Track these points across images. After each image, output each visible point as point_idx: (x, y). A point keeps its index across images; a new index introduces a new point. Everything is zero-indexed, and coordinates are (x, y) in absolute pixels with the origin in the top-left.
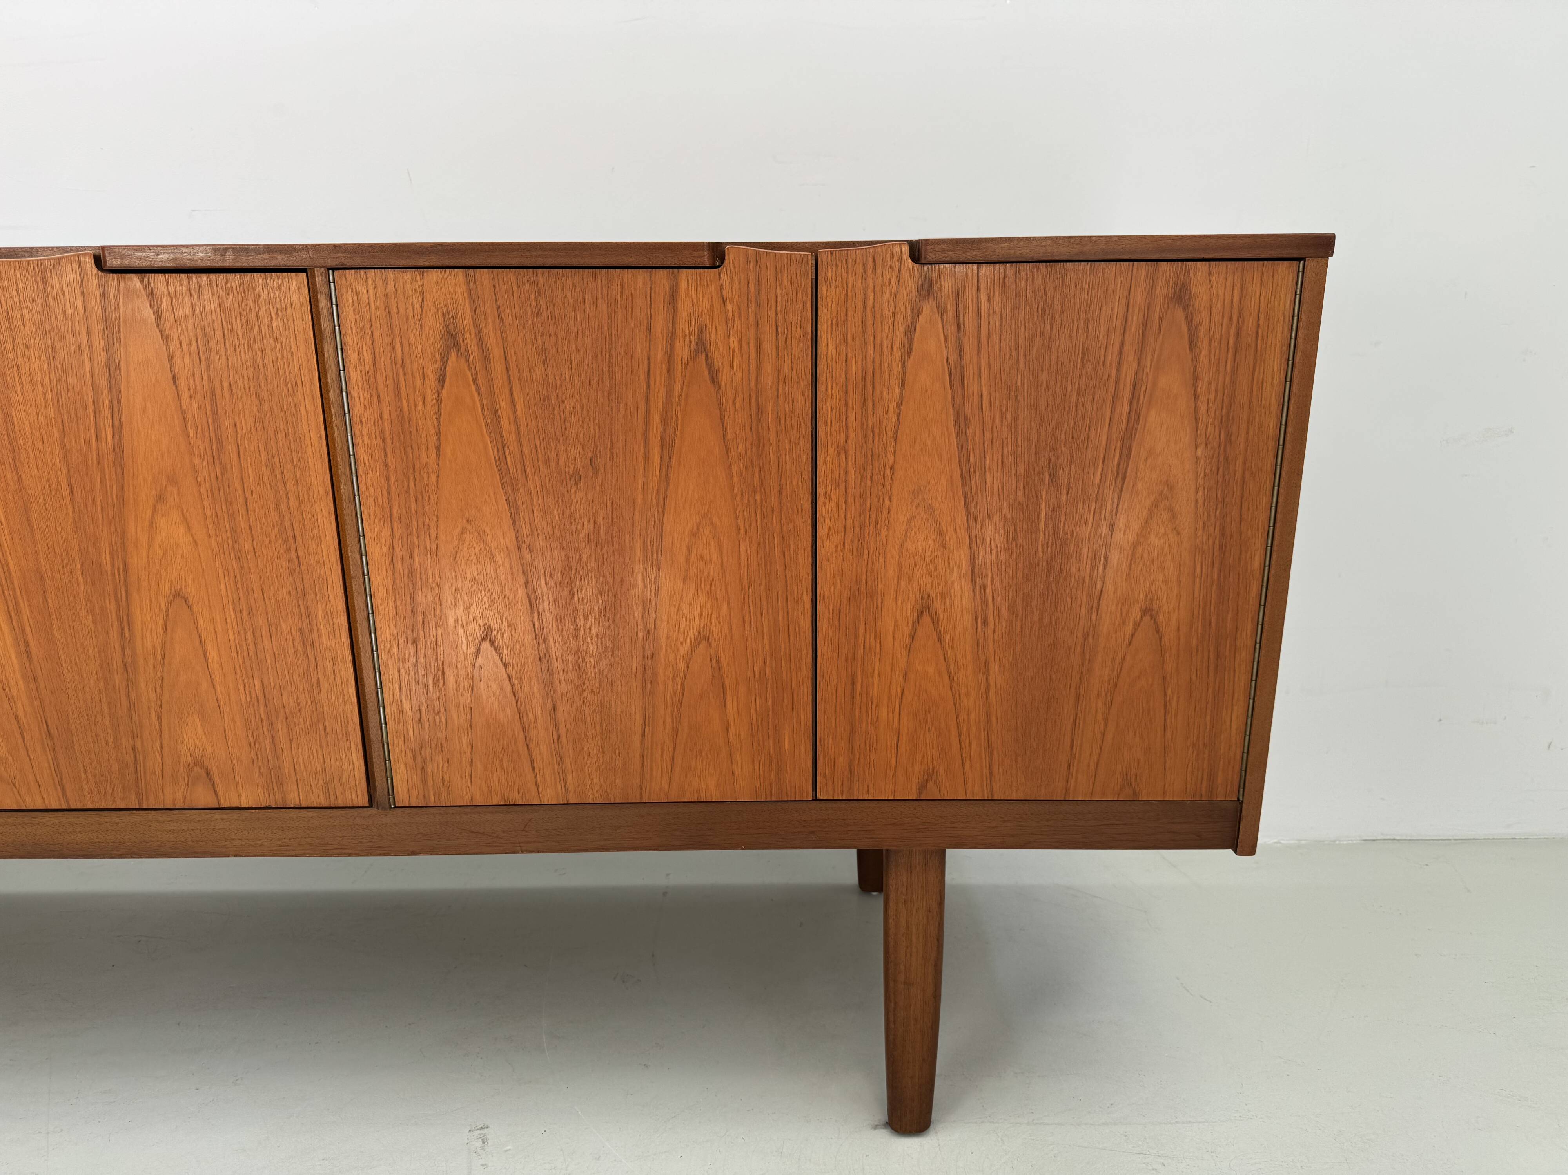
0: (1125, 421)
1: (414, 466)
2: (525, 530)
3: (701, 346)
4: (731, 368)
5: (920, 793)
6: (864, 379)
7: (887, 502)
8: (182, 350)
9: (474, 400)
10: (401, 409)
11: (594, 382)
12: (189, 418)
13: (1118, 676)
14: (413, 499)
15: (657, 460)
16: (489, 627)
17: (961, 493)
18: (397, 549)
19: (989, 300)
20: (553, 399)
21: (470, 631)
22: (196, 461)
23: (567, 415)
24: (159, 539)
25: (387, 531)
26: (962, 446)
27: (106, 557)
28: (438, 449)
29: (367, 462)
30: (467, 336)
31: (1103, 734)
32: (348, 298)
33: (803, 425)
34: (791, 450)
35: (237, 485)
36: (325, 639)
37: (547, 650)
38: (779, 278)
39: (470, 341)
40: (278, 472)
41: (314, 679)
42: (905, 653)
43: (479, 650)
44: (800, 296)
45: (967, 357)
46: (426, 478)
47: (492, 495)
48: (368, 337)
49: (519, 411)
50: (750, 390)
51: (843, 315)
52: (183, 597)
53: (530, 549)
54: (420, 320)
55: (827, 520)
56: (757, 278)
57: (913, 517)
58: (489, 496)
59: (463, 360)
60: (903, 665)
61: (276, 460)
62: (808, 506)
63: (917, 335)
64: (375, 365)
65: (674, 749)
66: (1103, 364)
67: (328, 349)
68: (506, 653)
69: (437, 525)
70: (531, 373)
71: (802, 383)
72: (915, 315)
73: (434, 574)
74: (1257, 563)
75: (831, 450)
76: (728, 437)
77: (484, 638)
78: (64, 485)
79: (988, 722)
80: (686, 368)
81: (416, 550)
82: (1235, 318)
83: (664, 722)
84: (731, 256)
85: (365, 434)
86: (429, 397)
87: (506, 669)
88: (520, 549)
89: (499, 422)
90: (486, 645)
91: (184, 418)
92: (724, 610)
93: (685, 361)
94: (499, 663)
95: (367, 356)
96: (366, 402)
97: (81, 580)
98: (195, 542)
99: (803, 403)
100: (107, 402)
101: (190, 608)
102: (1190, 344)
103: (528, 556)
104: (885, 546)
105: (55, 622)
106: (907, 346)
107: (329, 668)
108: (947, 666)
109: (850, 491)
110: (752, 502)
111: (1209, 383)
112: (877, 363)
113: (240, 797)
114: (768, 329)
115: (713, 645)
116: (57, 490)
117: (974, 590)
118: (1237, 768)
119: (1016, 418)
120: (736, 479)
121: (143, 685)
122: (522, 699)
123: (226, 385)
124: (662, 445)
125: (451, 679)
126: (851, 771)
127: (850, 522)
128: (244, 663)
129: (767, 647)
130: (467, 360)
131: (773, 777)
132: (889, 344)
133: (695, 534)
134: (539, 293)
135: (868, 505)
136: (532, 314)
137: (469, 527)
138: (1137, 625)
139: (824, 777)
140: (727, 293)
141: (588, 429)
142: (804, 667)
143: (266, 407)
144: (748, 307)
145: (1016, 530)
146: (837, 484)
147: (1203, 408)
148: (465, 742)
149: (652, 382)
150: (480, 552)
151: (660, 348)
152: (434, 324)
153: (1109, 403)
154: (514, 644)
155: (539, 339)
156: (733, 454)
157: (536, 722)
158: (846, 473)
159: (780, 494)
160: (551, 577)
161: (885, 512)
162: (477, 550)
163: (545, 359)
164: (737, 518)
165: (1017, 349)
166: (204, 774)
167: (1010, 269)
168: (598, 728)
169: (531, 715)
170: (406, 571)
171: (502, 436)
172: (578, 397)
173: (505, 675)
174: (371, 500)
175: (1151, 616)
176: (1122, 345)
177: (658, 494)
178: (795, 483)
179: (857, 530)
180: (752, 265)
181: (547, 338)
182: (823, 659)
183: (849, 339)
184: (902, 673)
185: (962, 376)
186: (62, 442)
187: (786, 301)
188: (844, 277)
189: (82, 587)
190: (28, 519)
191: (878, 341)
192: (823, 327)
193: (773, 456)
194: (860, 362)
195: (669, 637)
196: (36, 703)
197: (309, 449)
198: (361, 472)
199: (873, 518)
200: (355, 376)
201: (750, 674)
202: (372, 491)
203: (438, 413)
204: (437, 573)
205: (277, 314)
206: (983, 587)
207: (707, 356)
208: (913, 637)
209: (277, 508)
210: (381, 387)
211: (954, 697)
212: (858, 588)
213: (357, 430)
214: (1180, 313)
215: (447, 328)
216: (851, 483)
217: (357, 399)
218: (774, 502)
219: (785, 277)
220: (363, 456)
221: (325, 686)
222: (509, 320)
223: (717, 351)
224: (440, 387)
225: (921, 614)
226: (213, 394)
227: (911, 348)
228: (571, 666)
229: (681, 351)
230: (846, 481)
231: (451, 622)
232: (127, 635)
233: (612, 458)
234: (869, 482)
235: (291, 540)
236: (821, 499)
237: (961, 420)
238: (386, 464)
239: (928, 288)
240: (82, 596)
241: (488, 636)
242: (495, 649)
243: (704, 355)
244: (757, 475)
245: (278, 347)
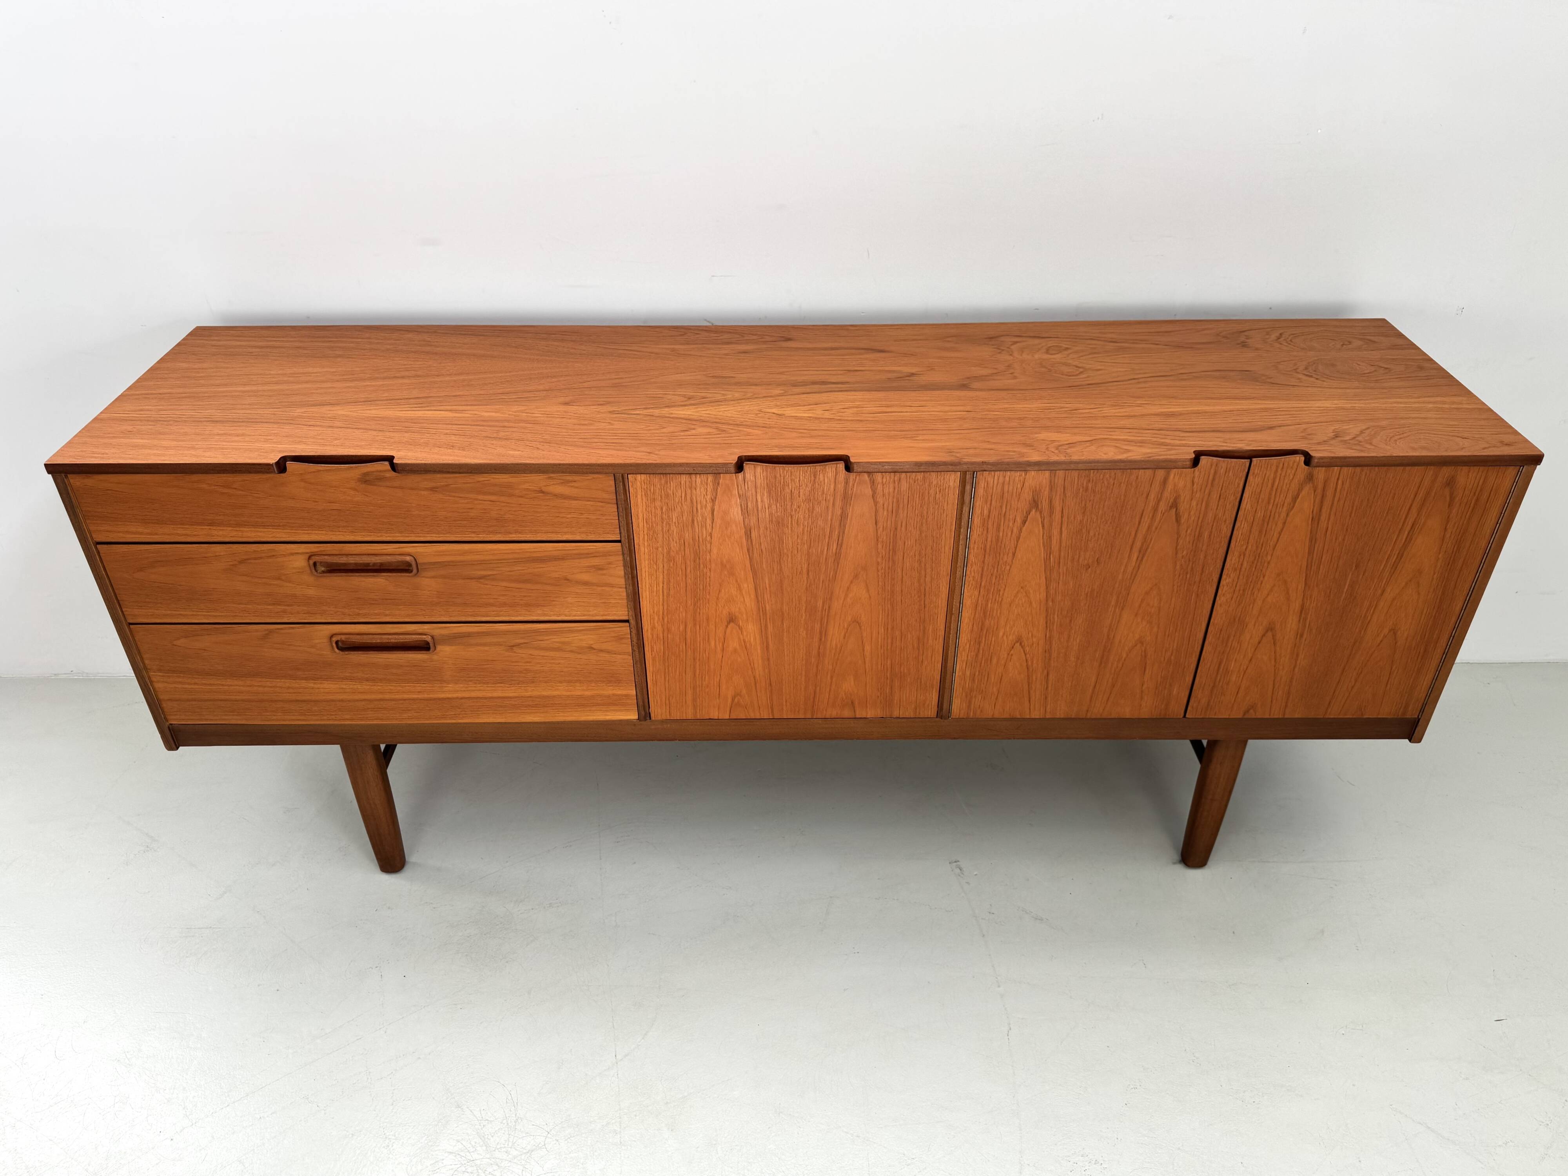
0: (1403, 541)
1: (999, 562)
2: (1052, 592)
3: (1175, 505)
4: (1189, 515)
5: (1244, 715)
6: (1263, 520)
7: (1262, 579)
8: (883, 508)
9: (1039, 531)
10: (998, 536)
11: (1109, 522)
12: (880, 540)
13: (1368, 661)
14: (994, 578)
15: (1135, 558)
16: (1021, 636)
17: (1304, 575)
18: (980, 601)
19: (1343, 484)
20: (1084, 531)
21: (1011, 638)
22: (879, 560)
23: (1090, 538)
24: (851, 595)
25: (976, 593)
26: (1311, 552)
27: (820, 603)
28: (1014, 554)
29: (973, 561)
30: (1044, 502)
31: (1353, 687)
32: (982, 484)
33: (1223, 542)
34: (1213, 553)
35: (899, 570)
36: (930, 641)
37: (1051, 648)
38: (1227, 473)
39: (1045, 505)
40: (923, 565)
41: (920, 660)
42: (1253, 650)
43: (1013, 647)
44: (1237, 481)
45: (1324, 510)
46: (1004, 568)
47: (1038, 575)
48: (989, 503)
49: (1063, 535)
50: (1197, 525)
51: (1259, 491)
52: (858, 622)
53: (1053, 601)
54: (1019, 495)
55: (1225, 587)
56: (1215, 473)
57: (1274, 585)
58: (1036, 576)
59: (1038, 513)
60: (1250, 655)
61: (924, 559)
62: (1216, 580)
63: (1298, 500)
64: (989, 516)
65: (1110, 694)
66: (1399, 514)
67: (966, 509)
68: (1027, 649)
69: (1005, 590)
70: (1074, 518)
71: (1227, 522)
72: (1300, 490)
73: (997, 611)
74: (1458, 609)
75: (1236, 554)
76: (1179, 547)
77: (1017, 642)
78: (805, 571)
79: (1291, 681)
80: (1163, 515)
81: (990, 601)
82: (1477, 494)
83: (1108, 681)
84: (1203, 462)
85: (975, 548)
86: (1015, 530)
87: (1025, 655)
88: (1047, 601)
89: (1051, 541)
90: (1018, 645)
91: (877, 540)
92: (1155, 629)
93: (1163, 511)
94: (1023, 654)
95: (986, 512)
96: (980, 533)
97: (804, 614)
98: (870, 597)
99: (1226, 530)
100: (837, 533)
101: (860, 627)
102: (1449, 505)
103: (1051, 604)
104: (1254, 600)
105: (785, 634)
106: (1292, 505)
107: (930, 655)
108: (1275, 656)
109: (1242, 573)
110: (1185, 577)
111: (1455, 523)
112: (1273, 513)
113: (867, 713)
114: (1215, 496)
115: (1145, 645)
116: (800, 573)
117: (1299, 621)
118: (1421, 703)
119: (1344, 540)
120: (1178, 567)
121: (826, 662)
122: (1031, 670)
123: (904, 524)
124: (1140, 552)
125: (994, 661)
126: (1208, 705)
127: (1238, 588)
128: (884, 653)
129: (1175, 647)
130: (1041, 513)
131: (1163, 706)
132: (1282, 503)
133: (1147, 593)
134: (1089, 481)
135: (1251, 580)
136: (1083, 491)
137: (1022, 590)
138: (1385, 636)
139: (1193, 707)
140: (1196, 480)
141: (1100, 544)
142: (1194, 656)
143: (923, 535)
144: (1206, 486)
145: (1330, 592)
146: (1235, 570)
147: (1448, 536)
148: (995, 689)
149: (1142, 522)
150: (1025, 602)
151: (1151, 505)
152: (1027, 496)
153: (1397, 532)
154: (1033, 644)
155: (1083, 502)
156: (1180, 555)
157: (1036, 681)
158: (1242, 565)
159: (1201, 574)
160: (1061, 614)
161: (1259, 583)
162: (1023, 600)
163: (1084, 513)
164: (1174, 585)
165: (1353, 507)
166: (851, 703)
167: (1358, 469)
168: (1070, 684)
169: (1034, 677)
170: (982, 611)
171: (1051, 548)
172: (1098, 529)
173: (1024, 658)
174: (971, 579)
175: (1394, 633)
176: (1411, 505)
177: (1132, 575)
178: (1211, 569)
179: (1241, 592)
180: (1214, 467)
181: (1088, 502)
182: (1206, 652)
183: (1260, 500)
184: (1250, 658)
185: (1319, 520)
186: (808, 552)
187: (1229, 483)
188: (1265, 472)
189: (804, 617)
190: (781, 587)
191: (1276, 503)
192: (1246, 495)
193: (1202, 557)
194: (1263, 512)
195: (1120, 642)
196: (767, 671)
197: (942, 555)
198: (969, 565)
199: (1252, 586)
200: (977, 521)
201: (1162, 659)
202: (973, 574)
203: (1018, 538)
204: (999, 612)
205: (940, 491)
206: (1305, 619)
207: (1177, 509)
208: (1259, 643)
209: (919, 581)
210: (990, 526)
211: (1275, 670)
212: (1235, 619)
213: (972, 546)
214: (1447, 492)
215: (1034, 498)
216: (1243, 569)
217: (975, 532)
218: (1197, 579)
219: (1231, 472)
220: (972, 558)
221: (925, 663)
222: (1068, 494)
223: (1183, 506)
224: (1022, 525)
225: (1267, 631)
226: (896, 529)
227: (1293, 507)
228: (1061, 655)
229: (1162, 506)
230: (1241, 568)
231: (1001, 634)
232: (823, 639)
233: (1109, 558)
234: (1254, 569)
235: (923, 596)
236: (1224, 577)
237: (1313, 540)
238: (984, 562)
239: (1310, 478)
240: (802, 622)
241: (1019, 640)
242: (1022, 647)
243: (1175, 509)
244: (1191, 564)
245: (937, 506)
